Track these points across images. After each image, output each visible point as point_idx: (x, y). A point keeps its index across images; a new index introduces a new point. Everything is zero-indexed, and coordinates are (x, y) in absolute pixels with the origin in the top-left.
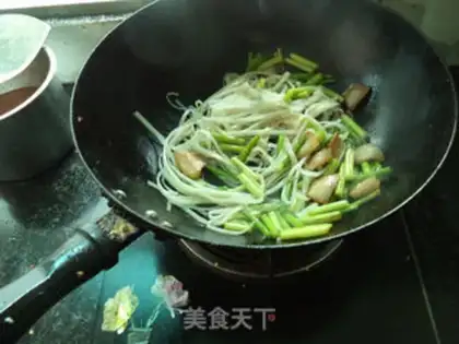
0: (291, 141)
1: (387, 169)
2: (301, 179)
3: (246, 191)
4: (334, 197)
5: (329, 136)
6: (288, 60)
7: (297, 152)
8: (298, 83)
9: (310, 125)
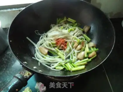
0: (71, 43)
1: (98, 49)
2: (74, 53)
3: (60, 58)
4: (85, 58)
5: (81, 41)
6: (68, 20)
7: (72, 47)
8: (71, 26)
9: (75, 39)
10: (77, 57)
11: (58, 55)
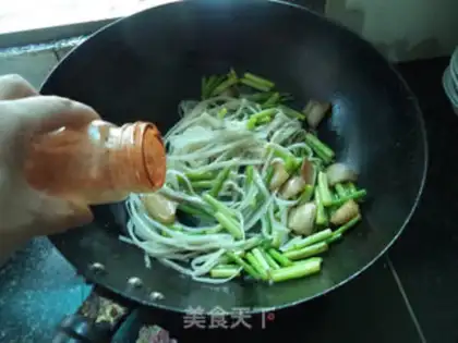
0: (260, 171)
1: (363, 191)
2: (276, 210)
3: (224, 231)
4: (317, 228)
5: (298, 160)
6: (244, 81)
7: (268, 184)
8: (258, 106)
9: (277, 154)
10: (287, 226)
11: (217, 222)
